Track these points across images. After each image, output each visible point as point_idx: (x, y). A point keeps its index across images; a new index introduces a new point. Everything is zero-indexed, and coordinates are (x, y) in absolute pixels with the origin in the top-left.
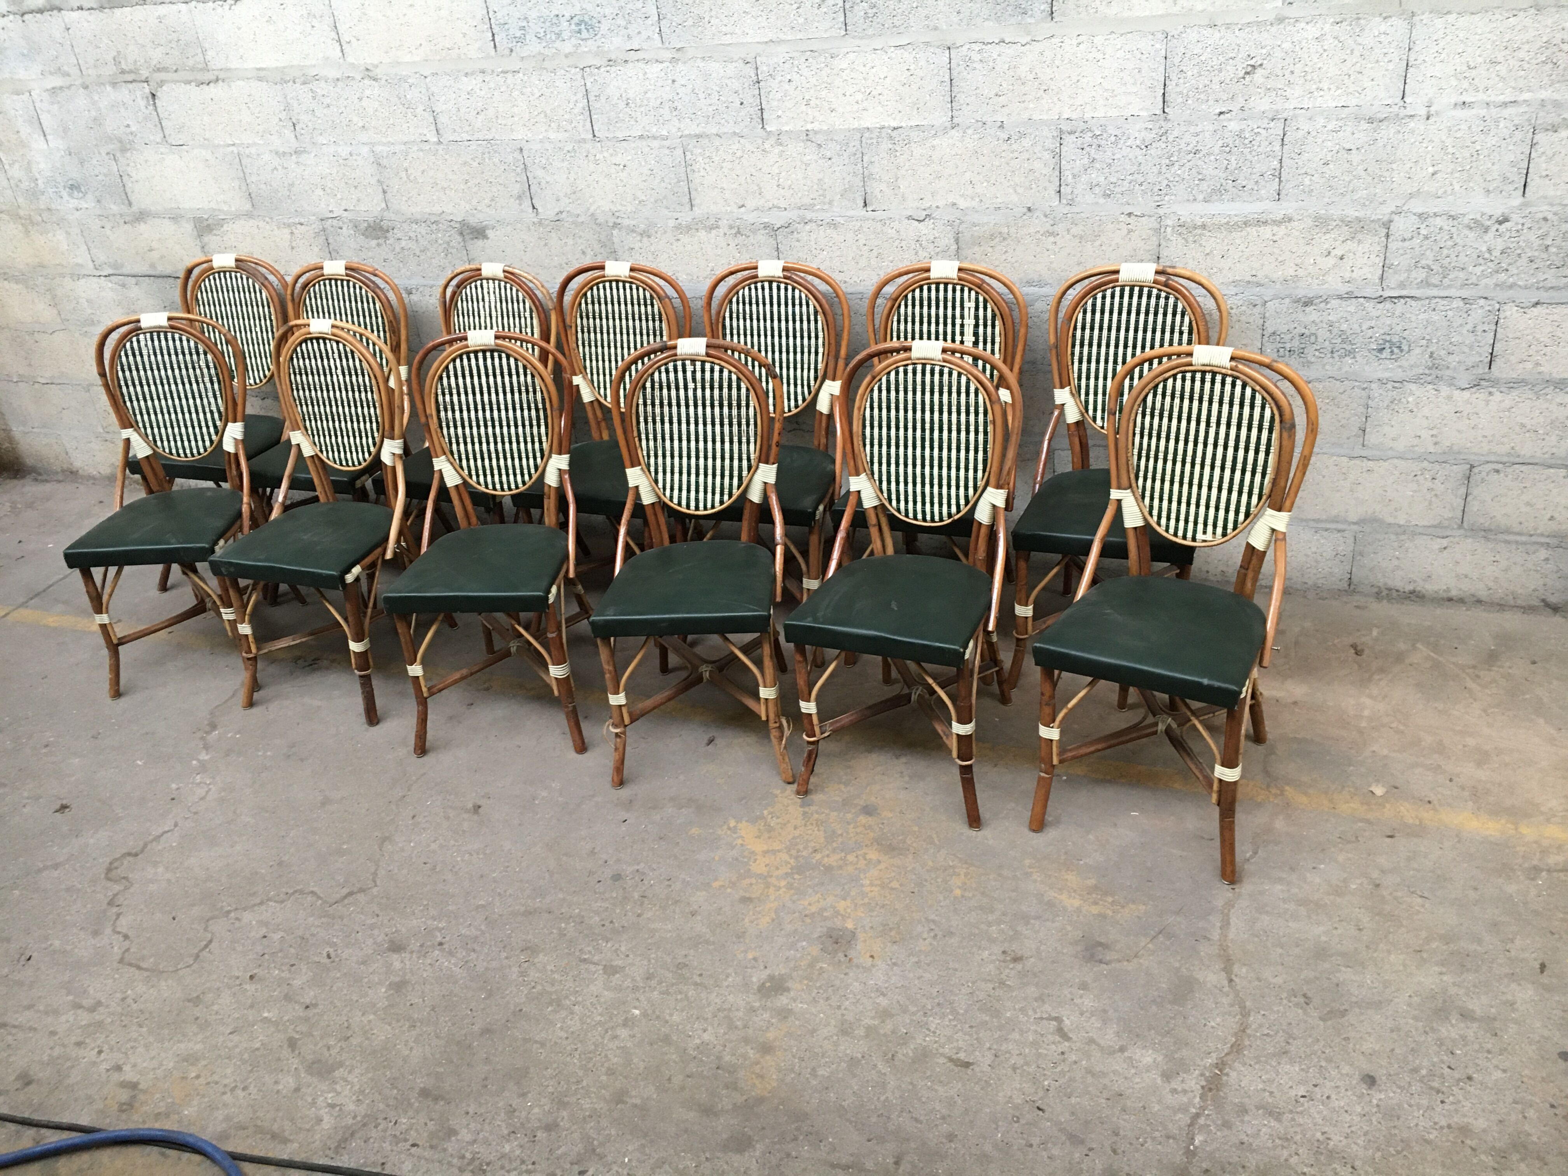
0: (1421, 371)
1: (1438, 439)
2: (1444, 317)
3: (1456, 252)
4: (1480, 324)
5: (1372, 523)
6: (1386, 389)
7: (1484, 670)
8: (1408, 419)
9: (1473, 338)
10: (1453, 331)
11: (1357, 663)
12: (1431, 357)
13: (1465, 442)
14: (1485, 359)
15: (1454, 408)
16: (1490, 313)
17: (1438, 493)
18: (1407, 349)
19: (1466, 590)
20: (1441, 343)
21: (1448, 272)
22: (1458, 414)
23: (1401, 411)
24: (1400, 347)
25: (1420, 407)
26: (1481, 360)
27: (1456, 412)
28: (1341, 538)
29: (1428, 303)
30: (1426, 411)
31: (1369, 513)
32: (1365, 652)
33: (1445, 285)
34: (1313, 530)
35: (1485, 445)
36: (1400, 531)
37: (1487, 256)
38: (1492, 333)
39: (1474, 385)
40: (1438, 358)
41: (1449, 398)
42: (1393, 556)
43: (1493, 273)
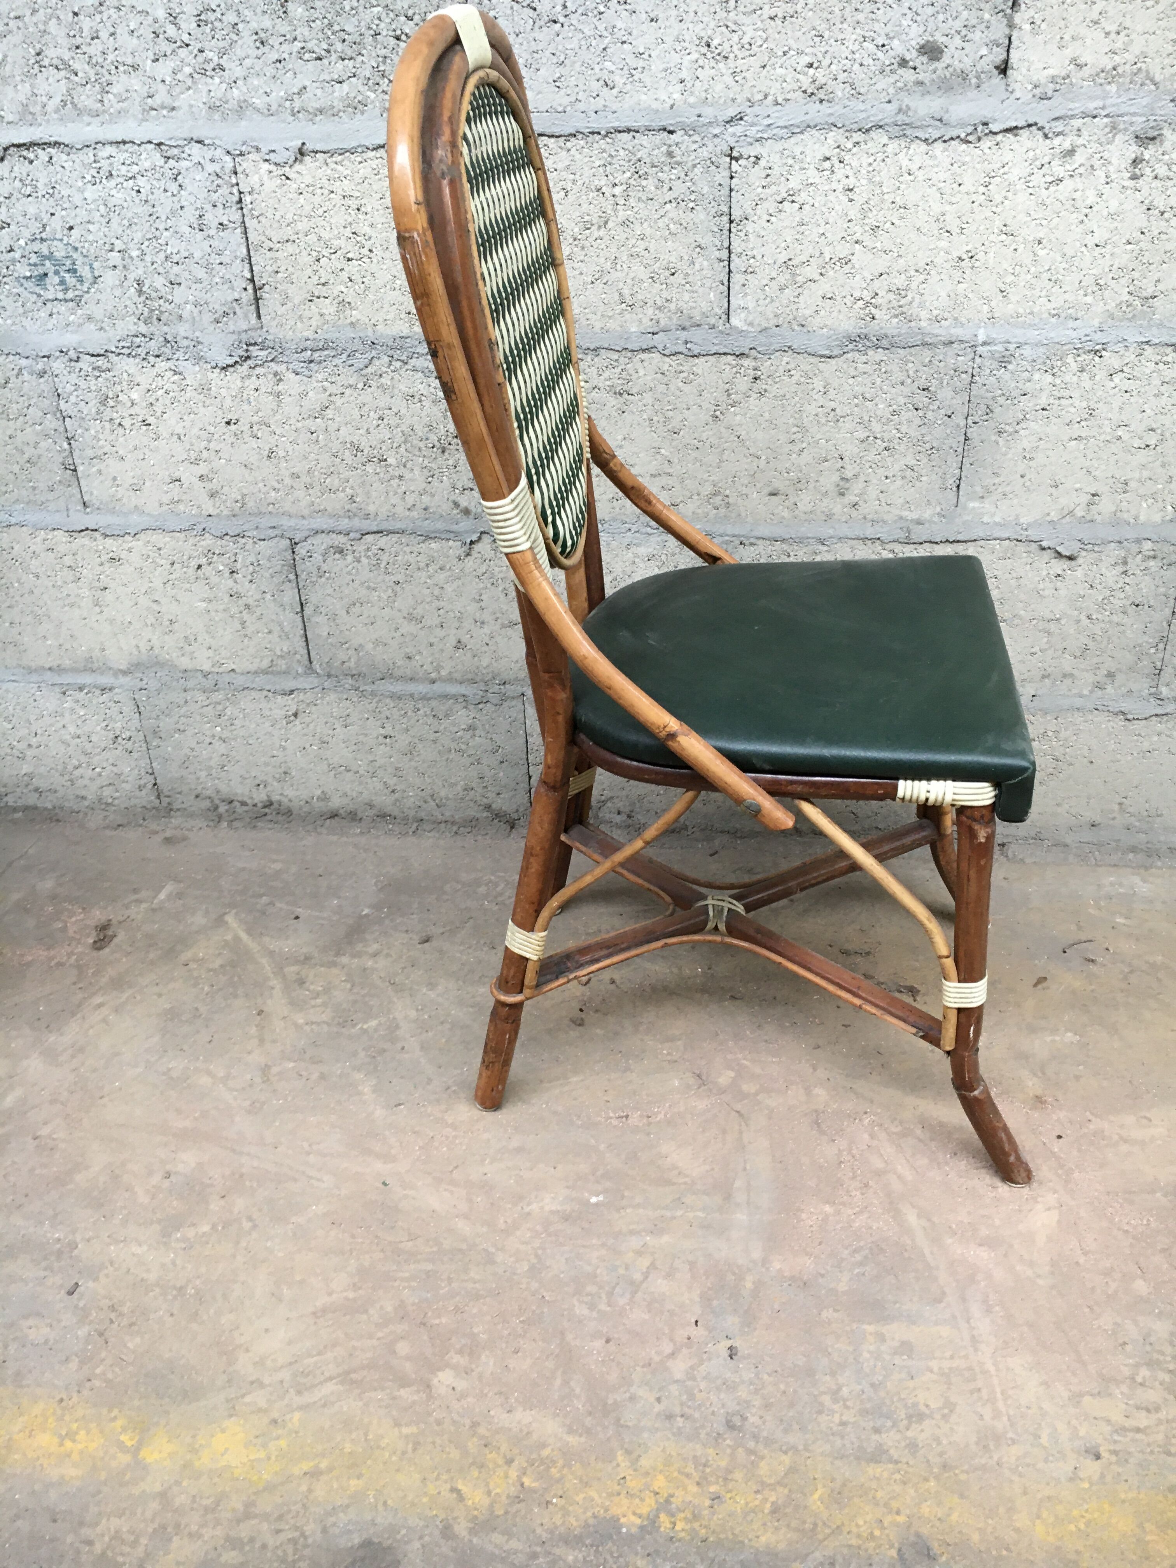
0: (133, 329)
1: (214, 485)
2: (134, 193)
3: (108, 24)
4: (209, 207)
5: (154, 669)
6: (82, 373)
7: (322, 966)
8: (145, 441)
9: (206, 243)
10: (162, 227)
11: (80, 969)
12: (140, 292)
13: (264, 490)
14: (244, 294)
15: (220, 412)
16: (220, 181)
17: (251, 601)
18: (89, 276)
19: (354, 794)
20: (148, 258)
21: (108, 77)
22: (233, 427)
23: (127, 423)
24: (75, 271)
25: (159, 414)
26: (237, 296)
27: (228, 423)
28: (113, 705)
29: (92, 159)
30: (173, 421)
31: (143, 650)
32: (116, 940)
33: (112, 110)
34: (57, 689)
35: (300, 494)
36: (209, 683)
37: (171, 31)
38: (239, 230)
39: (241, 357)
40: (154, 295)
41: (204, 389)
42: (214, 736)
43: (195, 75)
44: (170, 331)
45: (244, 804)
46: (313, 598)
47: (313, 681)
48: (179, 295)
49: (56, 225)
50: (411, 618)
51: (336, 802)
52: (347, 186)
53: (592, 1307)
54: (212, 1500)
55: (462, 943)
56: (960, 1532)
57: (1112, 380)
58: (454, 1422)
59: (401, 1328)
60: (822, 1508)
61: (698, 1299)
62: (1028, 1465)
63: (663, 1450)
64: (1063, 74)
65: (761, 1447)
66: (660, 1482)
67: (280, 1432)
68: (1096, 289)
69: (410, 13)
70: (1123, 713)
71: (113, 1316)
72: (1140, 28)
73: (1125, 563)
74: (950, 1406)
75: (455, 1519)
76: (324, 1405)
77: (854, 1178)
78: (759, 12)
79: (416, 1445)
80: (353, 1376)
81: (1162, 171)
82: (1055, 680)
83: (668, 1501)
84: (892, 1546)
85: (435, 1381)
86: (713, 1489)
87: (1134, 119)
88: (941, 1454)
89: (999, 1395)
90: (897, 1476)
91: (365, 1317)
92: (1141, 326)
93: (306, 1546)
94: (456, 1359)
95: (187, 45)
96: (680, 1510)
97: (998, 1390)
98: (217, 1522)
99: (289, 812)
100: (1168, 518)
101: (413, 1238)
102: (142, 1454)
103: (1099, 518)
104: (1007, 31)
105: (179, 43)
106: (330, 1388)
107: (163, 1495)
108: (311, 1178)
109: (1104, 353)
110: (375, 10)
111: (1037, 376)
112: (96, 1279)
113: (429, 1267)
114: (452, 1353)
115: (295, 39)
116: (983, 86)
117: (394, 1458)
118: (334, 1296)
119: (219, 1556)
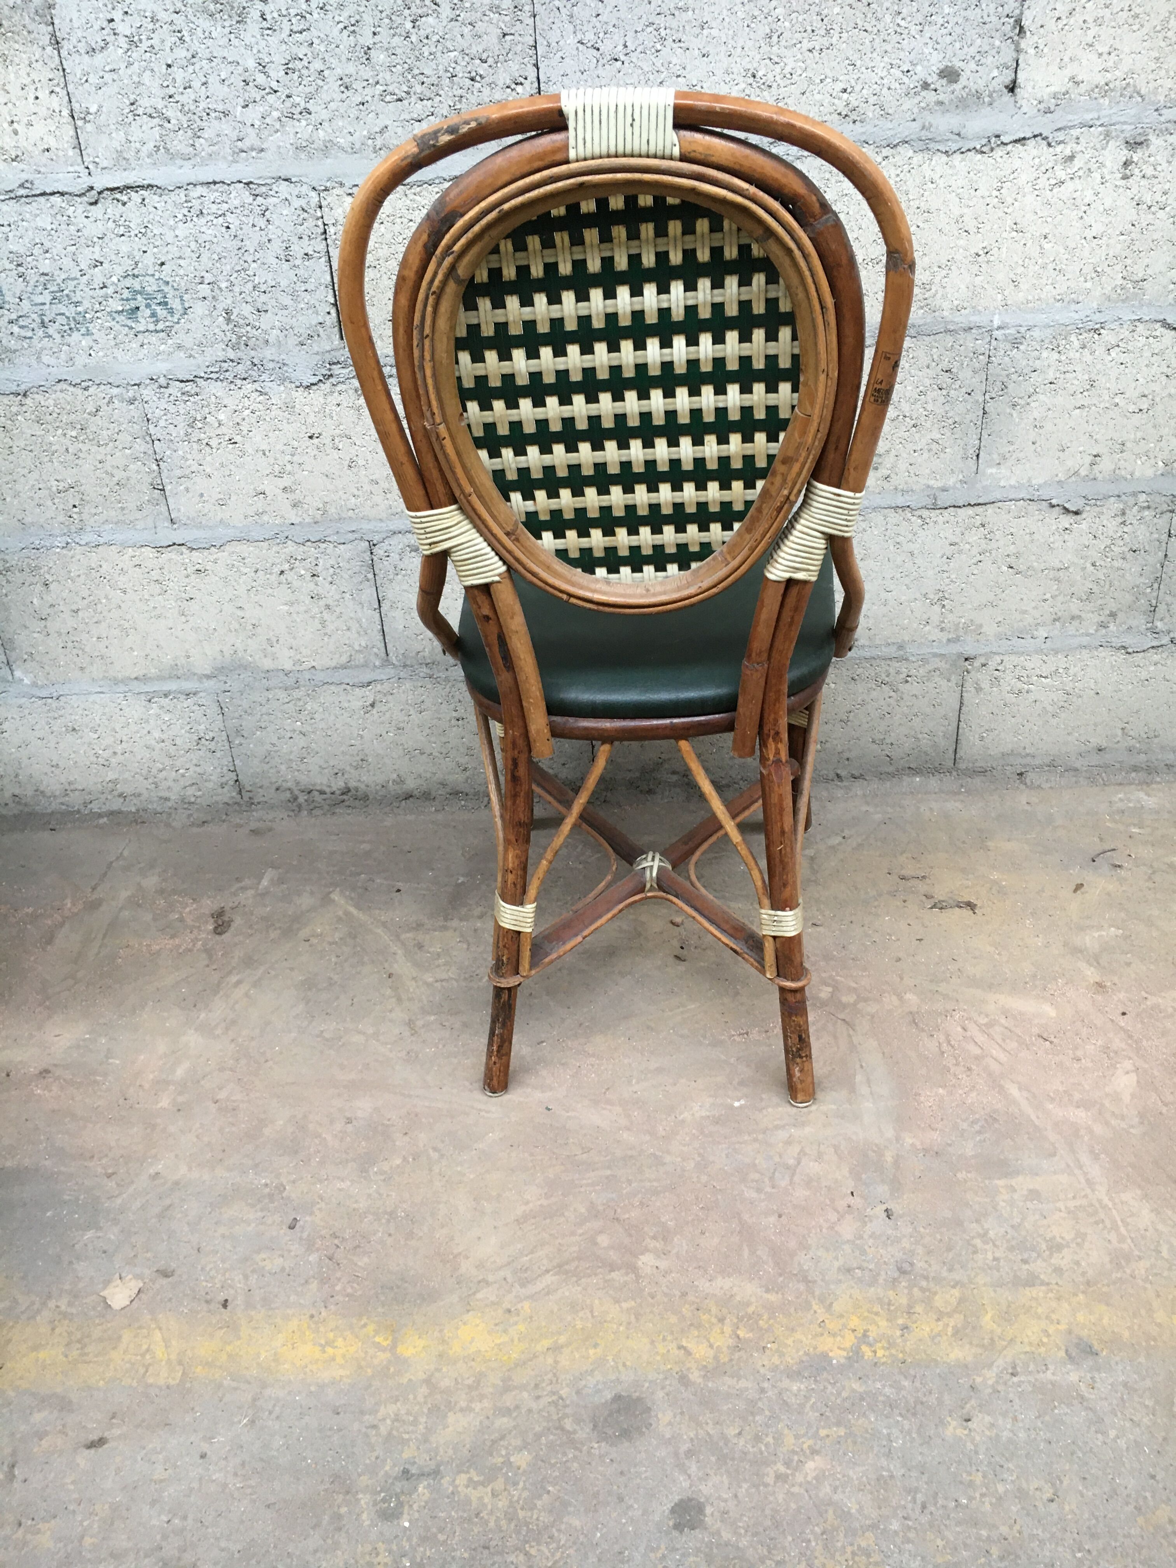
0: (221, 355)
1: (297, 496)
2: (224, 229)
3: (201, 75)
4: (295, 239)
5: (237, 672)
6: (172, 398)
7: (435, 930)
8: (231, 457)
9: (292, 273)
10: (250, 259)
11: (209, 952)
12: (228, 321)
13: (344, 497)
14: (328, 317)
15: (304, 427)
16: (305, 215)
17: (330, 602)
18: (180, 307)
19: (428, 775)
20: (237, 289)
21: (199, 122)
22: (315, 441)
23: (214, 443)
24: (166, 304)
25: (245, 432)
26: (321, 320)
27: (311, 437)
28: (196, 707)
29: (184, 199)
30: (258, 438)
31: (227, 655)
32: (234, 926)
33: (203, 154)
34: (143, 697)
35: (378, 498)
36: (290, 681)
37: (261, 79)
38: (323, 259)
39: (324, 376)
40: (241, 322)
41: (289, 407)
42: (294, 731)
43: (283, 119)
44: (257, 355)
45: (322, 792)
46: (388, 595)
47: (390, 671)
48: (265, 321)
49: (148, 261)
51: (411, 784)
53: (759, 1190)
54: (473, 1379)
55: (558, 900)
56: (1113, 1332)
57: (1109, 354)
58: (666, 1295)
59: (597, 1224)
60: (995, 1326)
61: (848, 1175)
62: (1156, 1274)
63: (851, 1297)
64: (1063, 90)
65: (932, 1285)
66: (854, 1322)
67: (516, 1319)
68: (1094, 275)
69: (484, 57)
70: (1124, 648)
71: (336, 1241)
72: (1127, 50)
73: (1124, 514)
74: (1081, 1237)
75: (689, 1369)
76: (548, 1294)
77: (957, 1064)
78: (799, 46)
79: (638, 1316)
80: (567, 1267)
81: (1149, 171)
82: (1065, 622)
83: (865, 1335)
84: (1059, 1349)
85: (640, 1263)
86: (900, 1321)
87: (1125, 127)
88: (1084, 1274)
89: (1120, 1223)
90: (1050, 1295)
91: (562, 1219)
92: (1133, 306)
93: (566, 1406)
94: (652, 1244)
95: (275, 92)
96: (876, 1341)
97: (1118, 1219)
98: (482, 1397)
99: (365, 798)
100: (1159, 472)
101: (586, 1150)
102: (400, 1349)
103: (1100, 477)
104: (1015, 55)
105: (267, 90)
106: (549, 1279)
107: (428, 1381)
108: (480, 1110)
109: (1102, 331)
110: (452, 54)
111: (1045, 354)
112: (312, 1213)
113: (608, 1172)
114: (648, 1240)
115: (377, 83)
116: (995, 104)
117: (621, 1328)
118: (531, 1205)
119: (493, 1423)
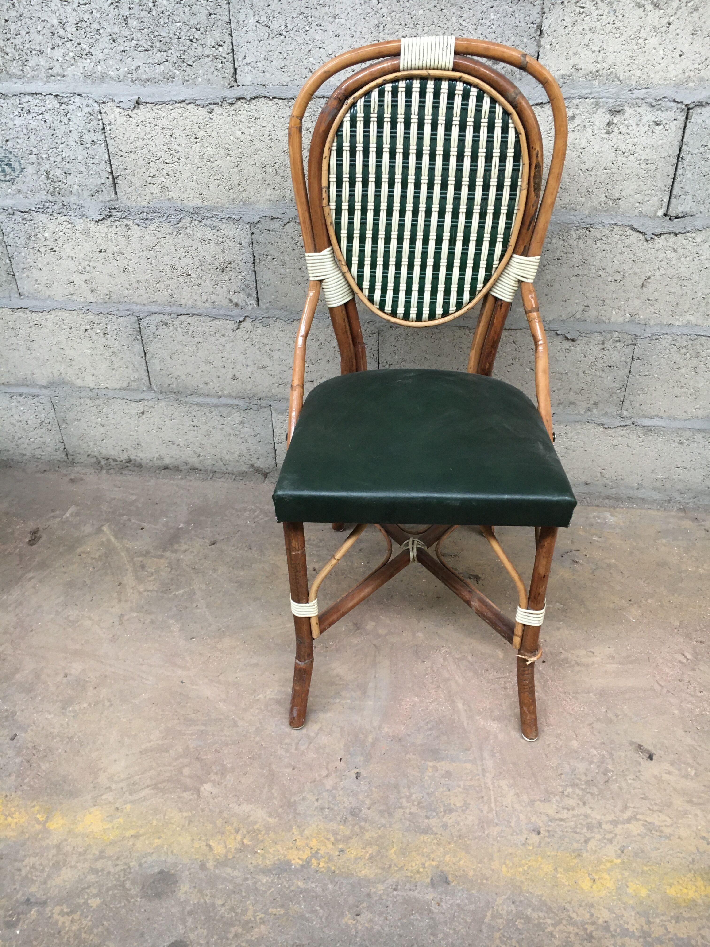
0: (44, 198)
1: (93, 286)
2: (43, 123)
3: (25, 27)
4: (86, 132)
5: (62, 386)
6: (16, 221)
7: (155, 557)
8: (53, 260)
9: (85, 152)
10: (59, 142)
11: (21, 556)
12: (48, 178)
13: (121, 289)
14: (107, 181)
15: (95, 245)
16: (92, 117)
17: (116, 351)
18: (18, 167)
19: (177, 457)
20: (52, 159)
21: (26, 57)
22: (103, 254)
23: (42, 250)
24: (10, 165)
25: (61, 245)
26: (103, 182)
27: (100, 252)
28: (38, 404)
29: (18, 102)
30: (68, 250)
31: (55, 375)
32: (41, 540)
33: (28, 76)
34: (7, 395)
35: (143, 292)
36: (93, 395)
37: (62, 32)
38: (103, 145)
39: (106, 216)
40: (56, 179)
41: (86, 232)
42: (97, 423)
43: (76, 58)
44: (66, 200)
45: (115, 460)
46: (152, 348)
47: (152, 394)
48: (70, 180)
50: (206, 362)
51: (167, 461)
52: (164, 122)
53: (287, 751)
54: (83, 848)
55: (233, 546)
56: (463, 871)
57: (596, 244)
58: (210, 810)
59: (186, 761)
60: (395, 857)
61: (342, 747)
62: (503, 837)
63: (317, 826)
64: (568, 73)
65: (367, 824)
66: (314, 843)
67: (120, 814)
68: (587, 194)
69: (198, 27)
70: (602, 424)
71: (34, 752)
72: (611, 49)
73: (603, 343)
74: (466, 805)
75: (209, 859)
76: (144, 801)
77: (432, 683)
78: (396, 33)
79: (190, 822)
80: (159, 785)
81: (624, 130)
82: (565, 406)
83: (317, 852)
84: (428, 877)
85: (202, 788)
86: (340, 846)
87: (608, 100)
88: (459, 831)
89: (493, 800)
90: (435, 841)
91: (167, 755)
92: (612, 215)
93: (130, 873)
94: (213, 777)
95: (71, 40)
96: (322, 857)
97: (492, 798)
98: (85, 860)
99: (140, 466)
100: (627, 320)
101: (196, 711)
102: (47, 825)
103: (588, 319)
104: (537, 49)
105: (66, 39)
106: (147, 791)
107: (58, 847)
108: (143, 678)
109: (591, 229)
110: (178, 24)
111: (554, 241)
112: (26, 732)
113: (203, 728)
114: (212, 774)
115: (133, 39)
116: (523, 80)
117: (178, 829)
118: (152, 743)
119: (86, 877)
